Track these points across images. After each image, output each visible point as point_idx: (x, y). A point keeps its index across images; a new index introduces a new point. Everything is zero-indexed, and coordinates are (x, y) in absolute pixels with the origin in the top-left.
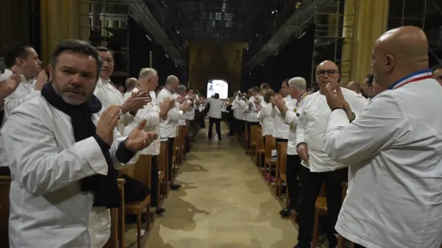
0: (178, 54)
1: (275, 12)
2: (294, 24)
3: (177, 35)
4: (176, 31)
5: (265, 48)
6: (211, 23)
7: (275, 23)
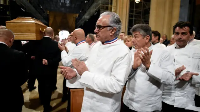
0: (42, 17)
1: (87, 2)
2: (94, 8)
3: (41, 8)
4: (40, 7)
5: (83, 17)
6: (59, 4)
7: (87, 7)
